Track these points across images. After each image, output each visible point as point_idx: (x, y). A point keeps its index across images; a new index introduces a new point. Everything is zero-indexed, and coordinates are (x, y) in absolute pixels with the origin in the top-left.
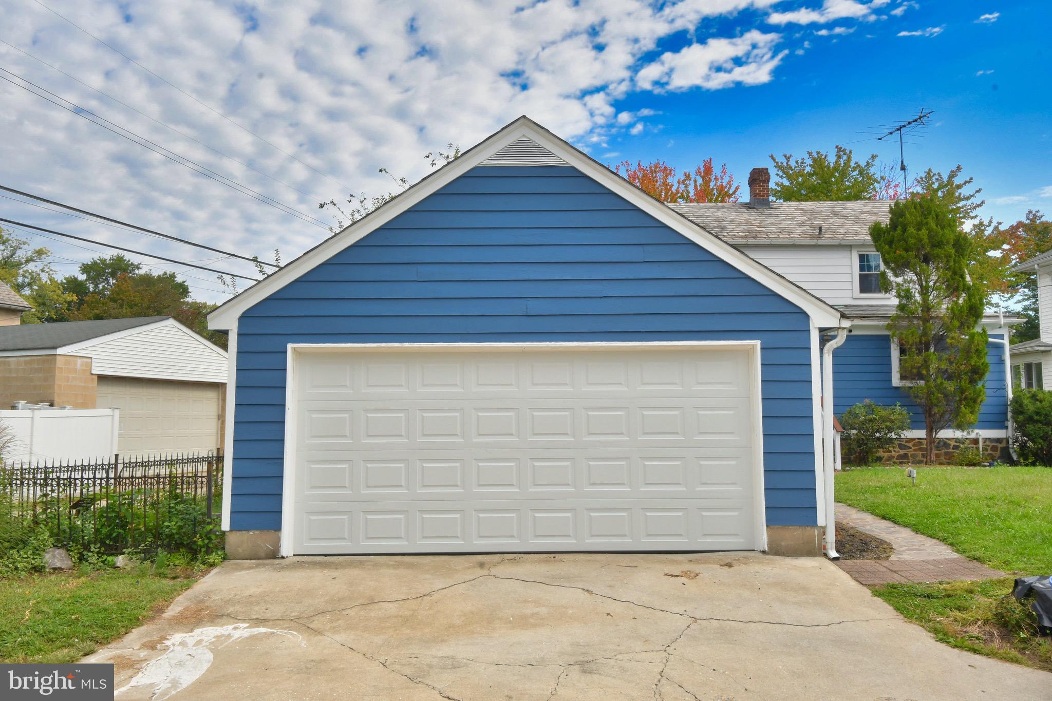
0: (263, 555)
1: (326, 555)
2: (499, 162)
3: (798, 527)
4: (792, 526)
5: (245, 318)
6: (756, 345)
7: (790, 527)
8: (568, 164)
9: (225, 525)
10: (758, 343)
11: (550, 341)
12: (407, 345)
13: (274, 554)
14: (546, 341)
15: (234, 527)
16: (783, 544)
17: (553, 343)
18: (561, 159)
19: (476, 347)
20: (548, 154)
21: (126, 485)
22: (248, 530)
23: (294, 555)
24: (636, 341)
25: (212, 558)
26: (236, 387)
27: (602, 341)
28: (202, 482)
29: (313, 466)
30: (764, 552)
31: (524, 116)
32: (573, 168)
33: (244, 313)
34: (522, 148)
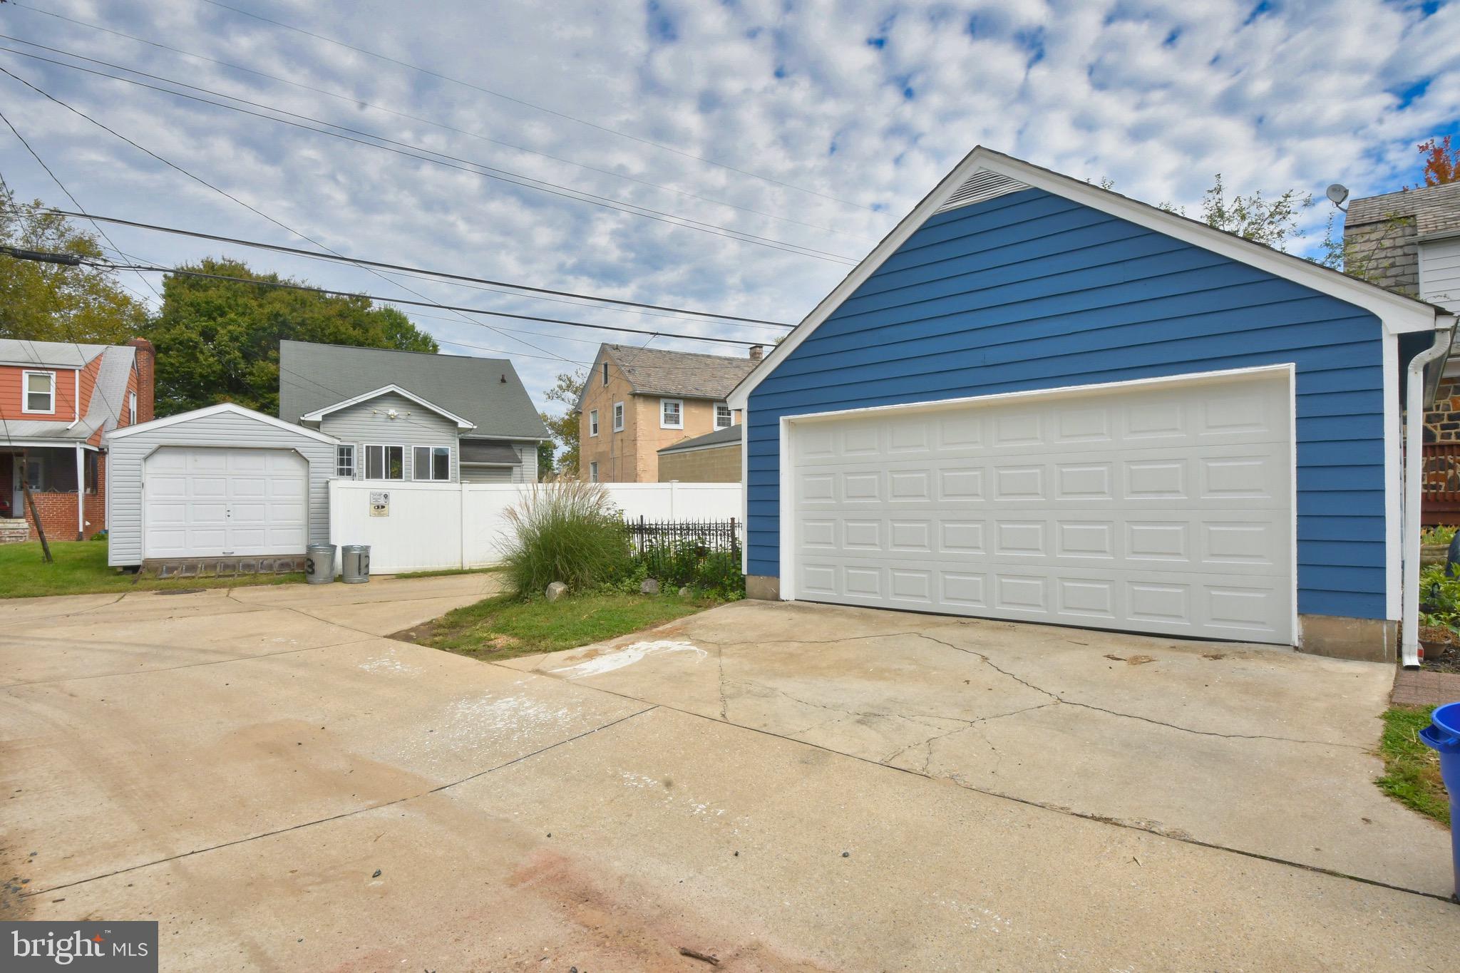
0: (769, 596)
1: (817, 602)
2: (955, 204)
3: (1354, 619)
4: (1344, 617)
5: (752, 397)
6: (1289, 370)
7: (1341, 619)
8: (1029, 186)
9: (744, 571)
10: (1292, 367)
11: (1010, 391)
12: (871, 409)
13: (776, 598)
14: (1006, 392)
15: (750, 572)
16: (1327, 640)
17: (1012, 393)
18: (1022, 183)
19: (935, 406)
20: (1007, 180)
21: (692, 535)
22: (759, 575)
23: (796, 600)
24: (1114, 381)
25: (732, 595)
26: (748, 456)
27: (1070, 386)
28: (728, 534)
29: (808, 524)
30: (1296, 648)
31: (978, 147)
32: (1036, 189)
33: (751, 393)
34: (978, 183)
